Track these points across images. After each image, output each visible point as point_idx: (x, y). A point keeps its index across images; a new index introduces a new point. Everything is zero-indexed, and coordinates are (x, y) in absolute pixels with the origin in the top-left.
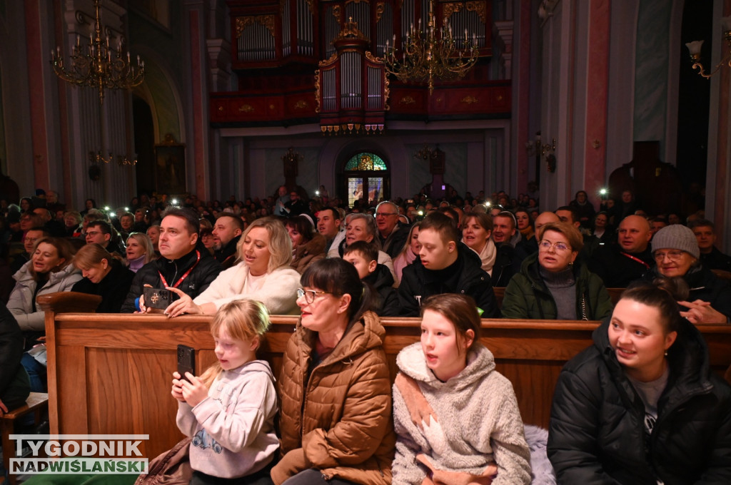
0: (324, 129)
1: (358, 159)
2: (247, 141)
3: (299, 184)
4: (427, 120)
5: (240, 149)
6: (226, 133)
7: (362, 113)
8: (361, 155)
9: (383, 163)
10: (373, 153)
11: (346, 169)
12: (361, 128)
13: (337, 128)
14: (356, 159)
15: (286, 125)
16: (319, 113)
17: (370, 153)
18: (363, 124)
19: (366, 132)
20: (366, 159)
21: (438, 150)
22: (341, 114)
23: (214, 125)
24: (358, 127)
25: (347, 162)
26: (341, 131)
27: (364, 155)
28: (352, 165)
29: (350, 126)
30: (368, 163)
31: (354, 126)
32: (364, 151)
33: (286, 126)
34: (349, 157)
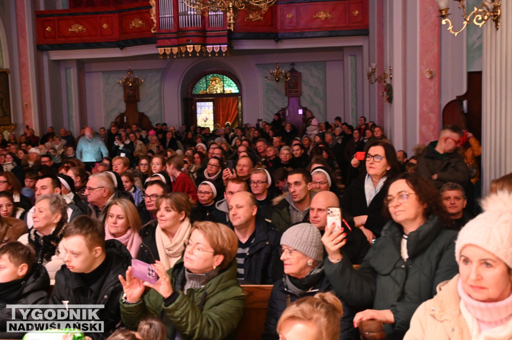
0: (161, 51)
1: (206, 81)
2: (81, 64)
3: (141, 110)
4: (277, 39)
5: (73, 73)
6: (56, 55)
7: (203, 34)
8: (210, 77)
9: (235, 85)
10: (223, 75)
11: (194, 92)
12: (201, 49)
13: (175, 50)
14: (204, 81)
15: (122, 45)
16: (155, 33)
17: (220, 74)
18: (204, 45)
19: (208, 53)
20: (215, 80)
21: (293, 71)
22: (180, 35)
23: (41, 48)
24: (198, 48)
25: (195, 84)
26: (180, 53)
27: (213, 76)
28: (201, 88)
29: (190, 48)
30: (218, 85)
31: (194, 47)
32: (213, 73)
33: (122, 47)
34: (197, 79)
